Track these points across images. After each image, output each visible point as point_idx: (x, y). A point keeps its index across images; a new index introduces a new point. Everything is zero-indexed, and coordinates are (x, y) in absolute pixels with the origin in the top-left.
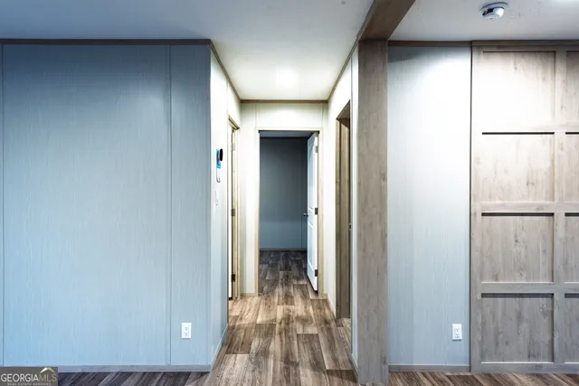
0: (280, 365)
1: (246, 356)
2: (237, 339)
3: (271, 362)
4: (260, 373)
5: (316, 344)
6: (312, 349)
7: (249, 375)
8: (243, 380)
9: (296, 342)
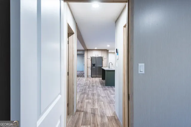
0: (96, 113)
1: (108, 115)
2: (114, 122)
3: (99, 114)
4: (101, 111)
5: (84, 121)
6: (86, 118)
7: (104, 110)
8: (105, 109)
9: (91, 121)
